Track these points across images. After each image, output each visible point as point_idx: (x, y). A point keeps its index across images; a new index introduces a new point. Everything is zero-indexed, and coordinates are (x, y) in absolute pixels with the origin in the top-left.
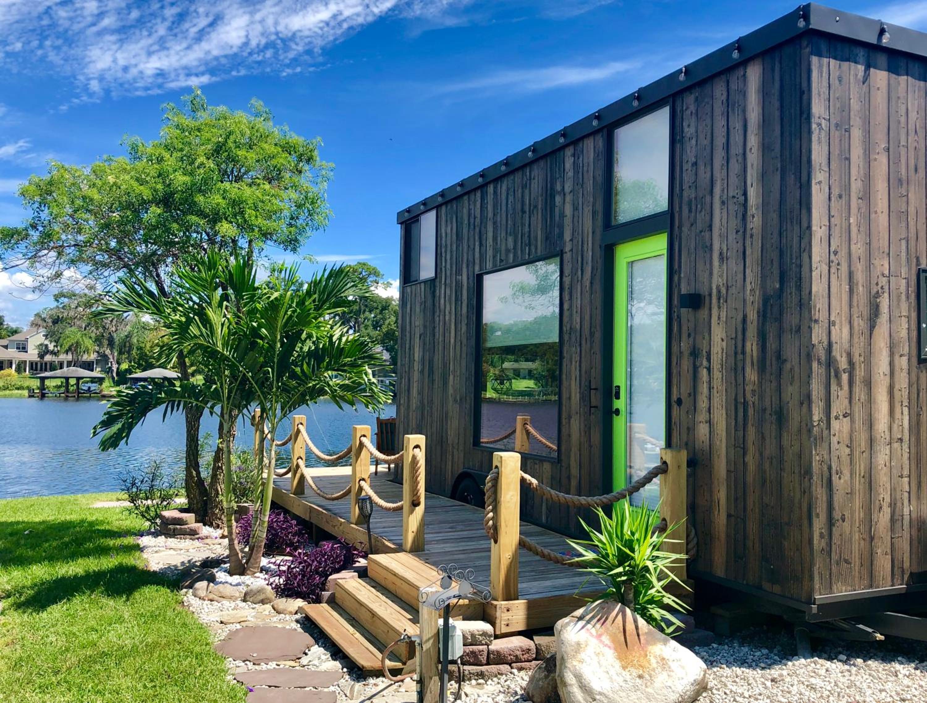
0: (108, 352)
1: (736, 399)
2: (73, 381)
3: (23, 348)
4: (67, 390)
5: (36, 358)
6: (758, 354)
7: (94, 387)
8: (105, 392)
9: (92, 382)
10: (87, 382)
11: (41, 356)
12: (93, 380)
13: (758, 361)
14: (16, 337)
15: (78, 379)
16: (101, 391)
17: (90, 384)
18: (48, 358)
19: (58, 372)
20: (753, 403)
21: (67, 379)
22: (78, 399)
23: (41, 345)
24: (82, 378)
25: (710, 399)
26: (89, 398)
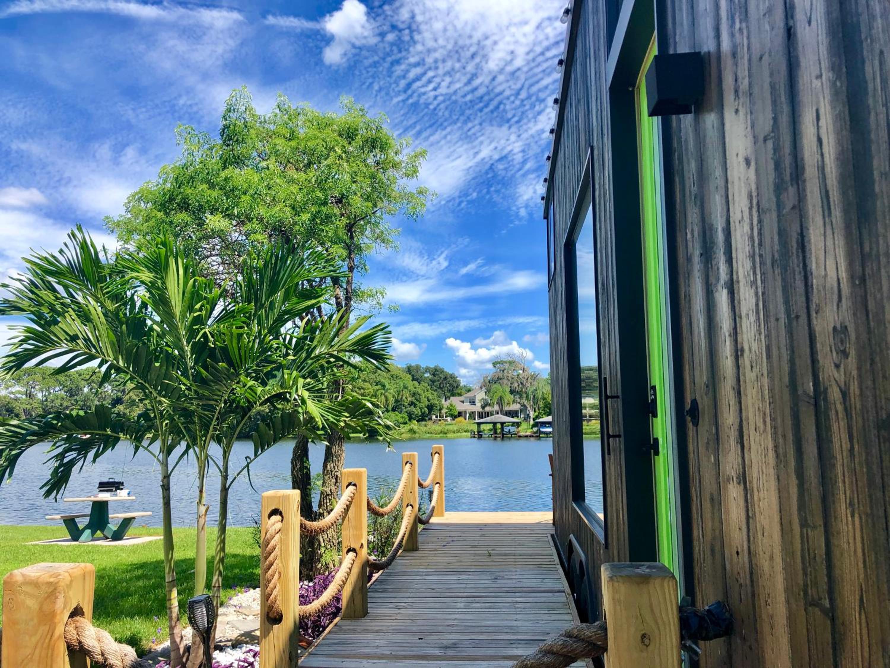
0: (526, 403)
1: (793, 385)
2: (499, 426)
3: (473, 402)
4: (496, 432)
5: (480, 410)
6: (839, 142)
7: (513, 429)
8: (522, 434)
9: (513, 426)
10: (508, 426)
11: (483, 407)
12: (513, 424)
13: (843, 179)
14: (469, 394)
15: (502, 424)
16: (518, 432)
17: (510, 427)
18: (487, 409)
19: (488, 419)
20: (845, 394)
21: (495, 424)
22: (503, 438)
23: (483, 399)
24: (505, 423)
25: (739, 393)
26: (510, 438)
